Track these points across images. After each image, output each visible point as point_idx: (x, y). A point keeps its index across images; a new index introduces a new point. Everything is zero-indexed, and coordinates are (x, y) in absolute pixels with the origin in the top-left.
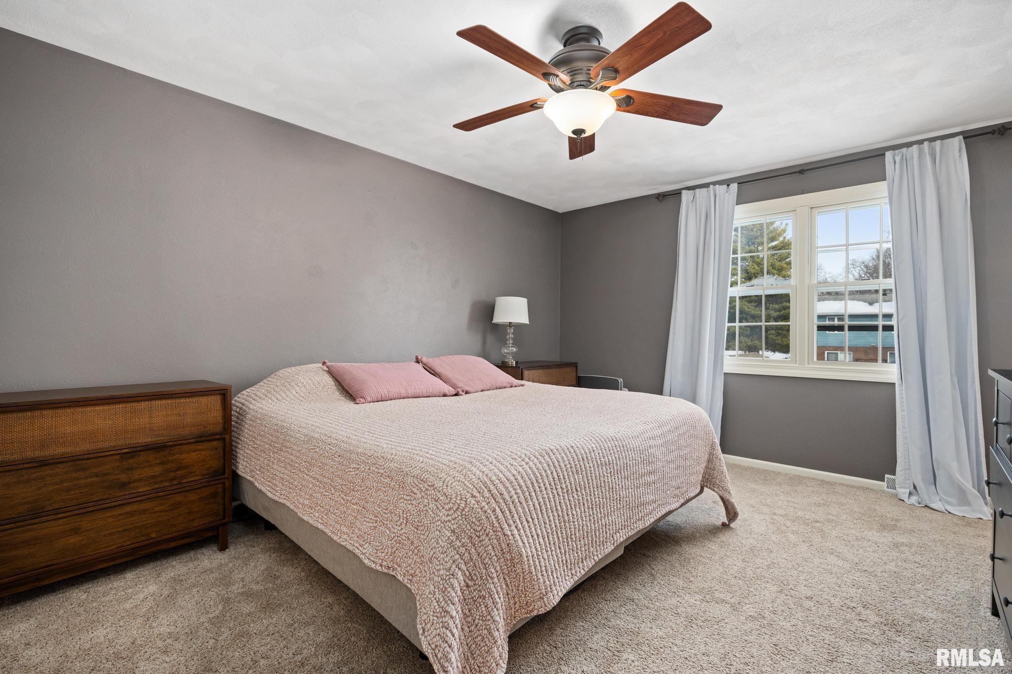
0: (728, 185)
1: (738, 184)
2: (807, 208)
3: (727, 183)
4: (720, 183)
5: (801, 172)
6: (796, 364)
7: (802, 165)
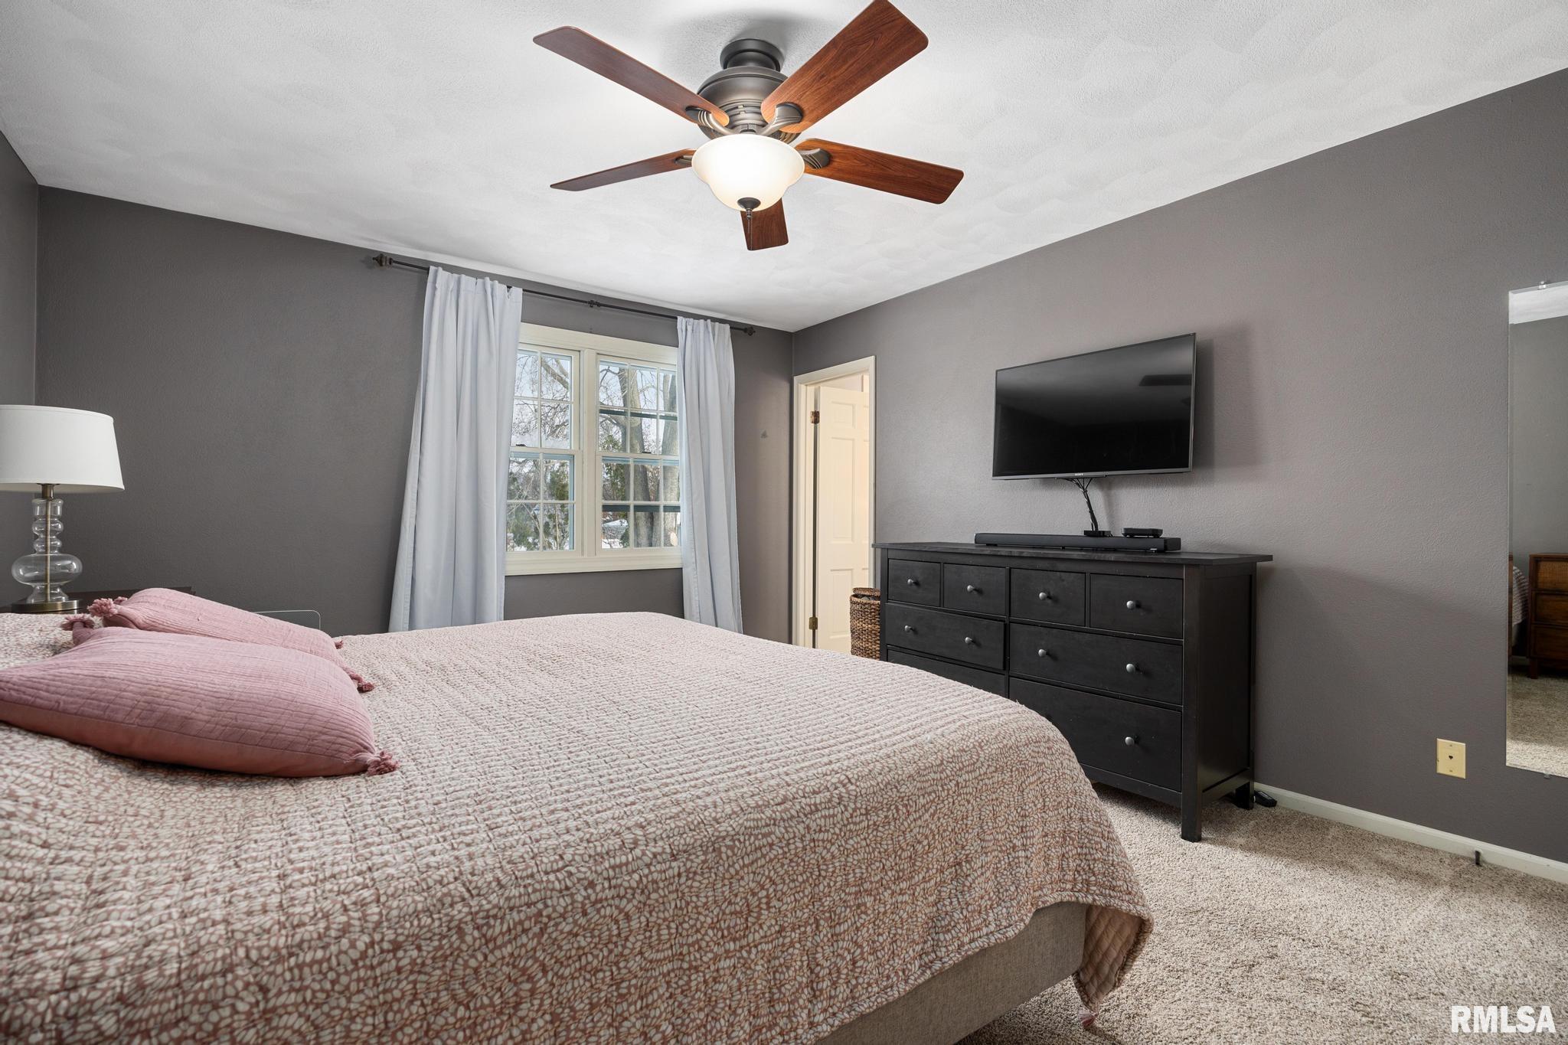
0: (509, 287)
1: (524, 290)
2: (595, 352)
3: (510, 283)
4: (502, 279)
5: (592, 304)
6: (583, 555)
7: (596, 295)
